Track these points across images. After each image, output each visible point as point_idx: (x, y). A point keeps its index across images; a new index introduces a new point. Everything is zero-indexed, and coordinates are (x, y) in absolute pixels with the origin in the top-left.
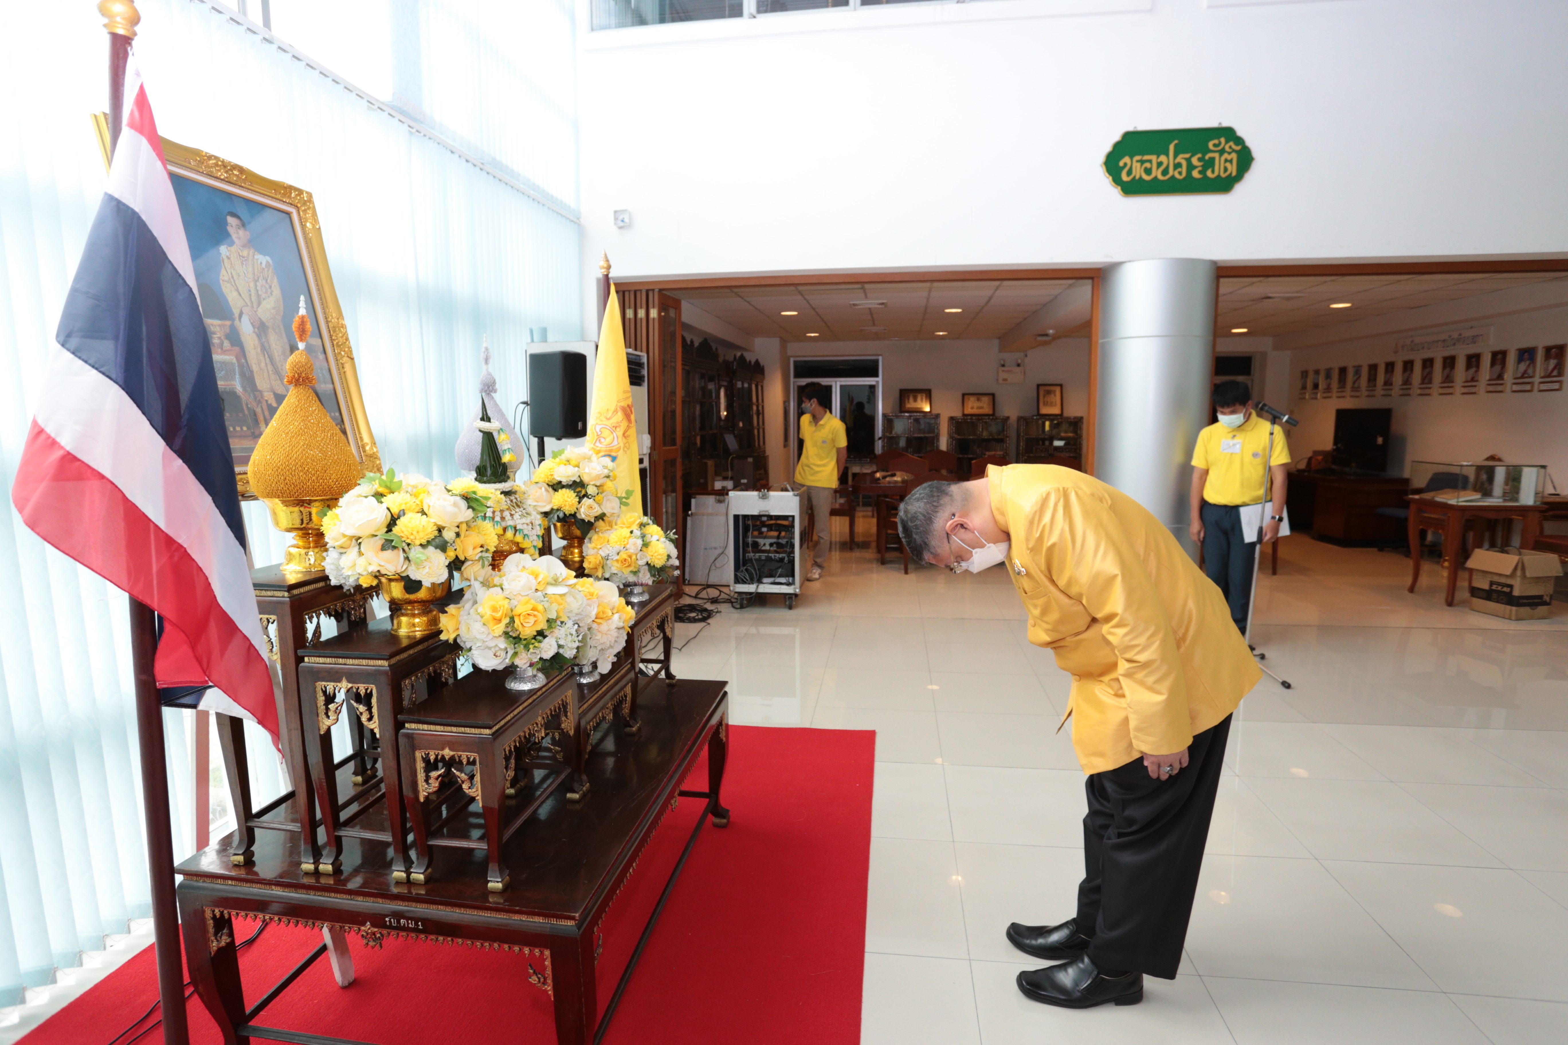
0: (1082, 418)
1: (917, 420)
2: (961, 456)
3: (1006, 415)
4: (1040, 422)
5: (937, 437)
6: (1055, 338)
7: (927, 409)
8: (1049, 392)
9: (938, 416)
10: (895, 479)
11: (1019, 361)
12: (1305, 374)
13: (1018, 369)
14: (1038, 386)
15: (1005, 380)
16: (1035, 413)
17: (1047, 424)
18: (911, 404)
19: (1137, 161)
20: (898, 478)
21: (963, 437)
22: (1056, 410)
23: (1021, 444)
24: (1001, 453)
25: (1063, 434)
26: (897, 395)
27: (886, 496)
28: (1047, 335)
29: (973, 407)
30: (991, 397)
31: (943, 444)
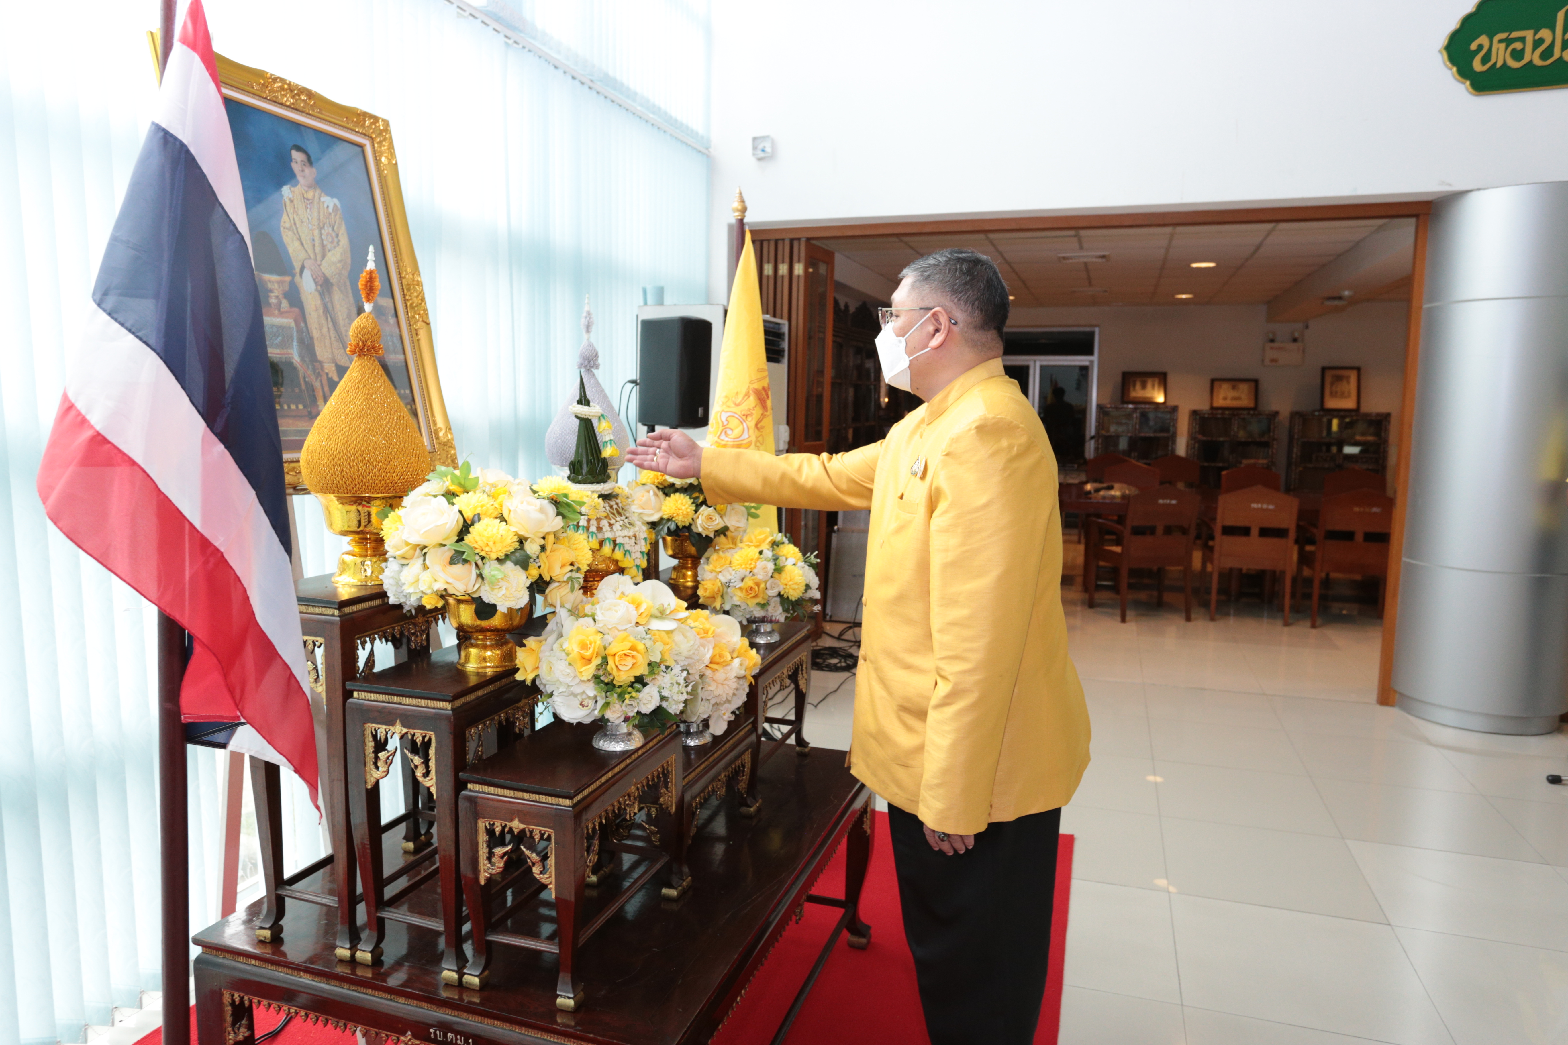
0: (1388, 416)
1: (1144, 416)
2: (1206, 464)
3: (1274, 408)
4: (1325, 419)
5: (1173, 438)
6: (1353, 301)
7: (1160, 399)
8: (1339, 379)
9: (1175, 409)
10: (1113, 493)
11: (1297, 335)
13: (1294, 346)
14: (1324, 369)
15: (1273, 360)
16: (1318, 407)
17: (1335, 423)
18: (1138, 393)
19: (1500, 41)
20: (1116, 493)
21: (1209, 439)
22: (1349, 404)
23: (1295, 450)
24: (1264, 461)
25: (1358, 438)
26: (1119, 379)
27: (1099, 516)
28: (1340, 298)
29: (1225, 397)
30: (1253, 384)
31: (1181, 448)
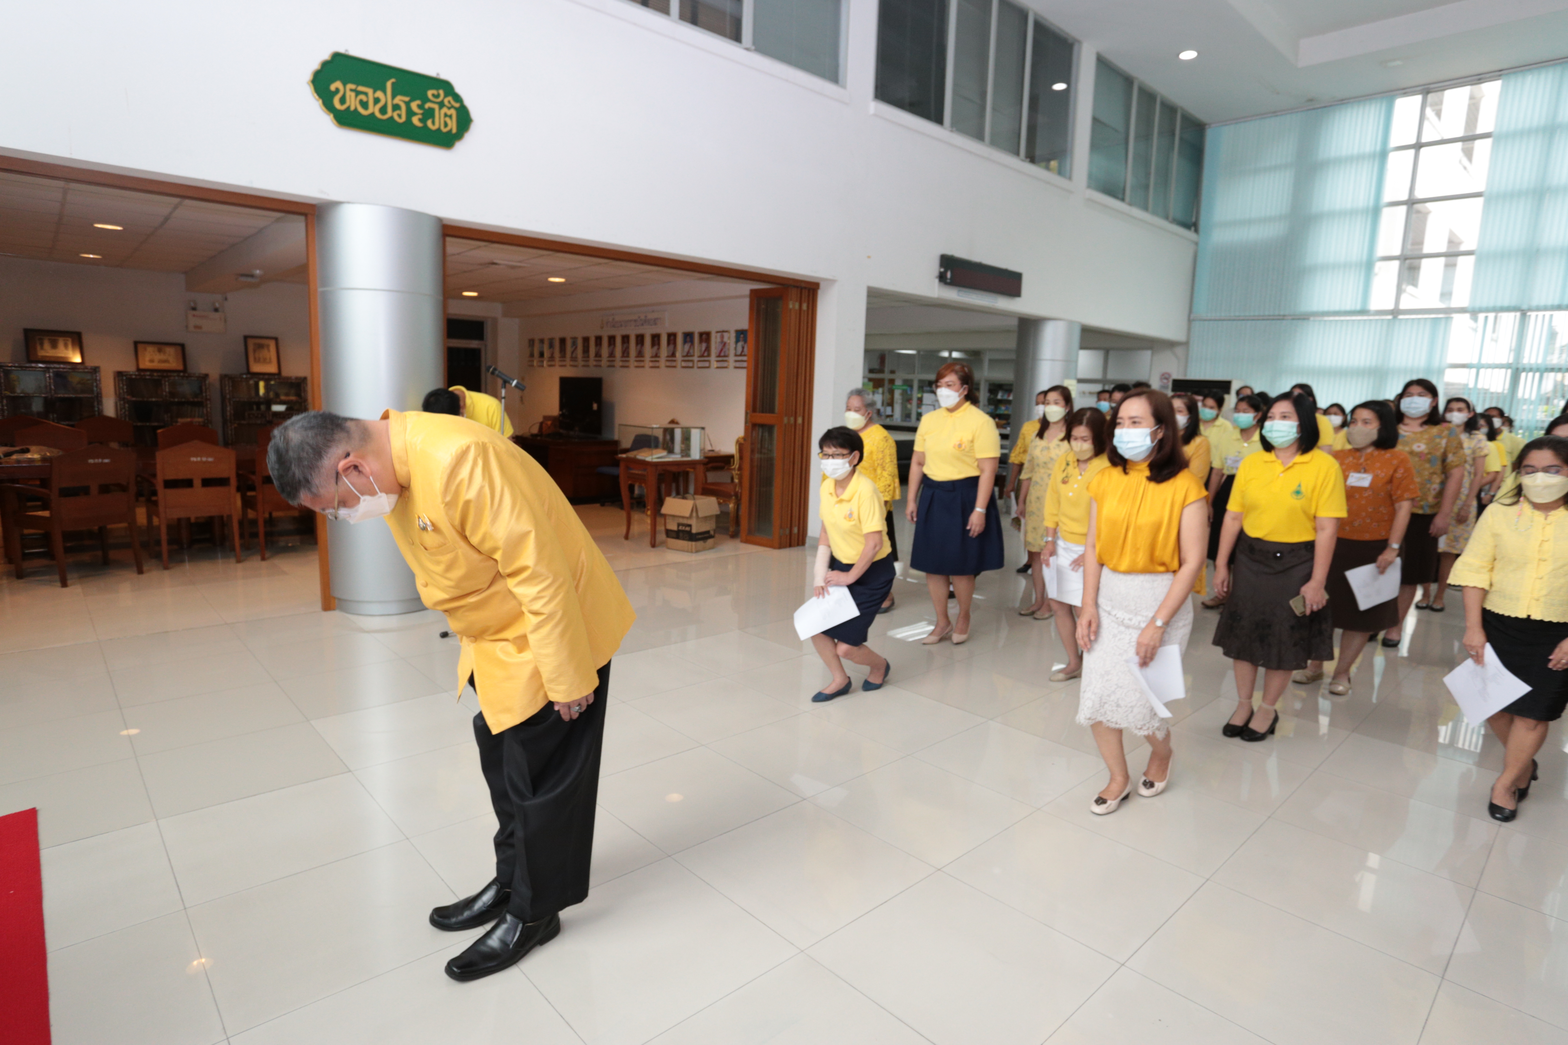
0: (305, 379)
1: (58, 375)
2: (139, 424)
3: (203, 370)
4: (251, 382)
5: (98, 398)
6: (263, 280)
7: (77, 359)
8: (260, 347)
9: (96, 370)
10: (29, 456)
11: (217, 305)
12: (531, 342)
13: (217, 315)
14: (246, 338)
15: (197, 327)
16: (245, 371)
17: (262, 384)
18: (47, 351)
19: (351, 90)
20: (34, 455)
21: (140, 399)
22: (272, 369)
23: (228, 409)
24: (200, 420)
25: (283, 398)
26: (21, 337)
27: (17, 481)
28: (252, 276)
29: (151, 360)
30: (179, 348)
31: (109, 408)
